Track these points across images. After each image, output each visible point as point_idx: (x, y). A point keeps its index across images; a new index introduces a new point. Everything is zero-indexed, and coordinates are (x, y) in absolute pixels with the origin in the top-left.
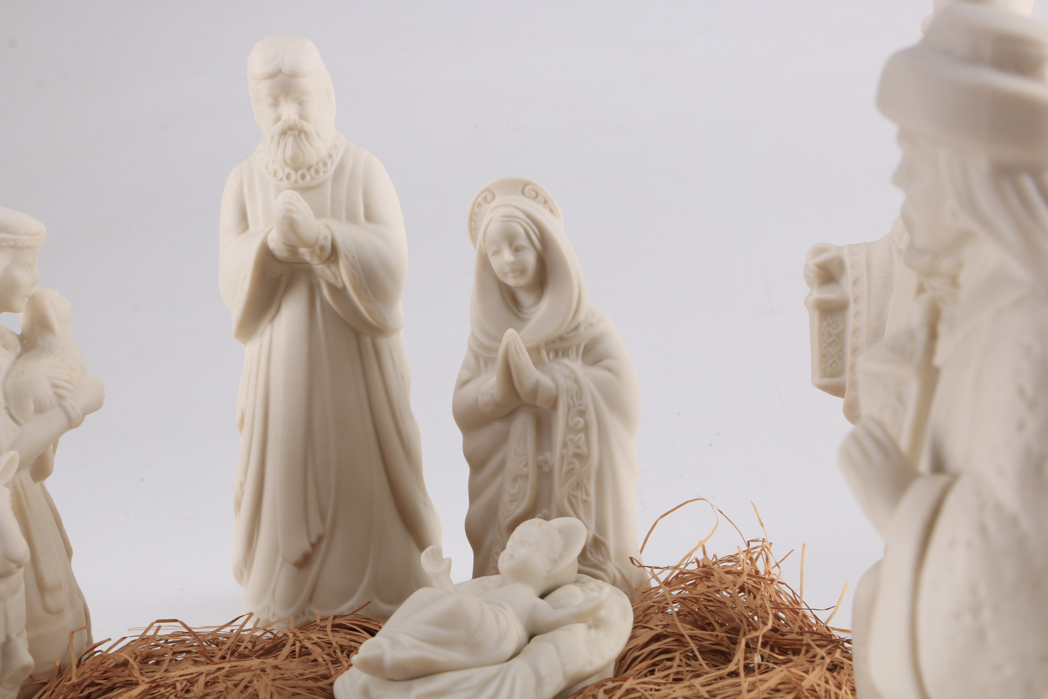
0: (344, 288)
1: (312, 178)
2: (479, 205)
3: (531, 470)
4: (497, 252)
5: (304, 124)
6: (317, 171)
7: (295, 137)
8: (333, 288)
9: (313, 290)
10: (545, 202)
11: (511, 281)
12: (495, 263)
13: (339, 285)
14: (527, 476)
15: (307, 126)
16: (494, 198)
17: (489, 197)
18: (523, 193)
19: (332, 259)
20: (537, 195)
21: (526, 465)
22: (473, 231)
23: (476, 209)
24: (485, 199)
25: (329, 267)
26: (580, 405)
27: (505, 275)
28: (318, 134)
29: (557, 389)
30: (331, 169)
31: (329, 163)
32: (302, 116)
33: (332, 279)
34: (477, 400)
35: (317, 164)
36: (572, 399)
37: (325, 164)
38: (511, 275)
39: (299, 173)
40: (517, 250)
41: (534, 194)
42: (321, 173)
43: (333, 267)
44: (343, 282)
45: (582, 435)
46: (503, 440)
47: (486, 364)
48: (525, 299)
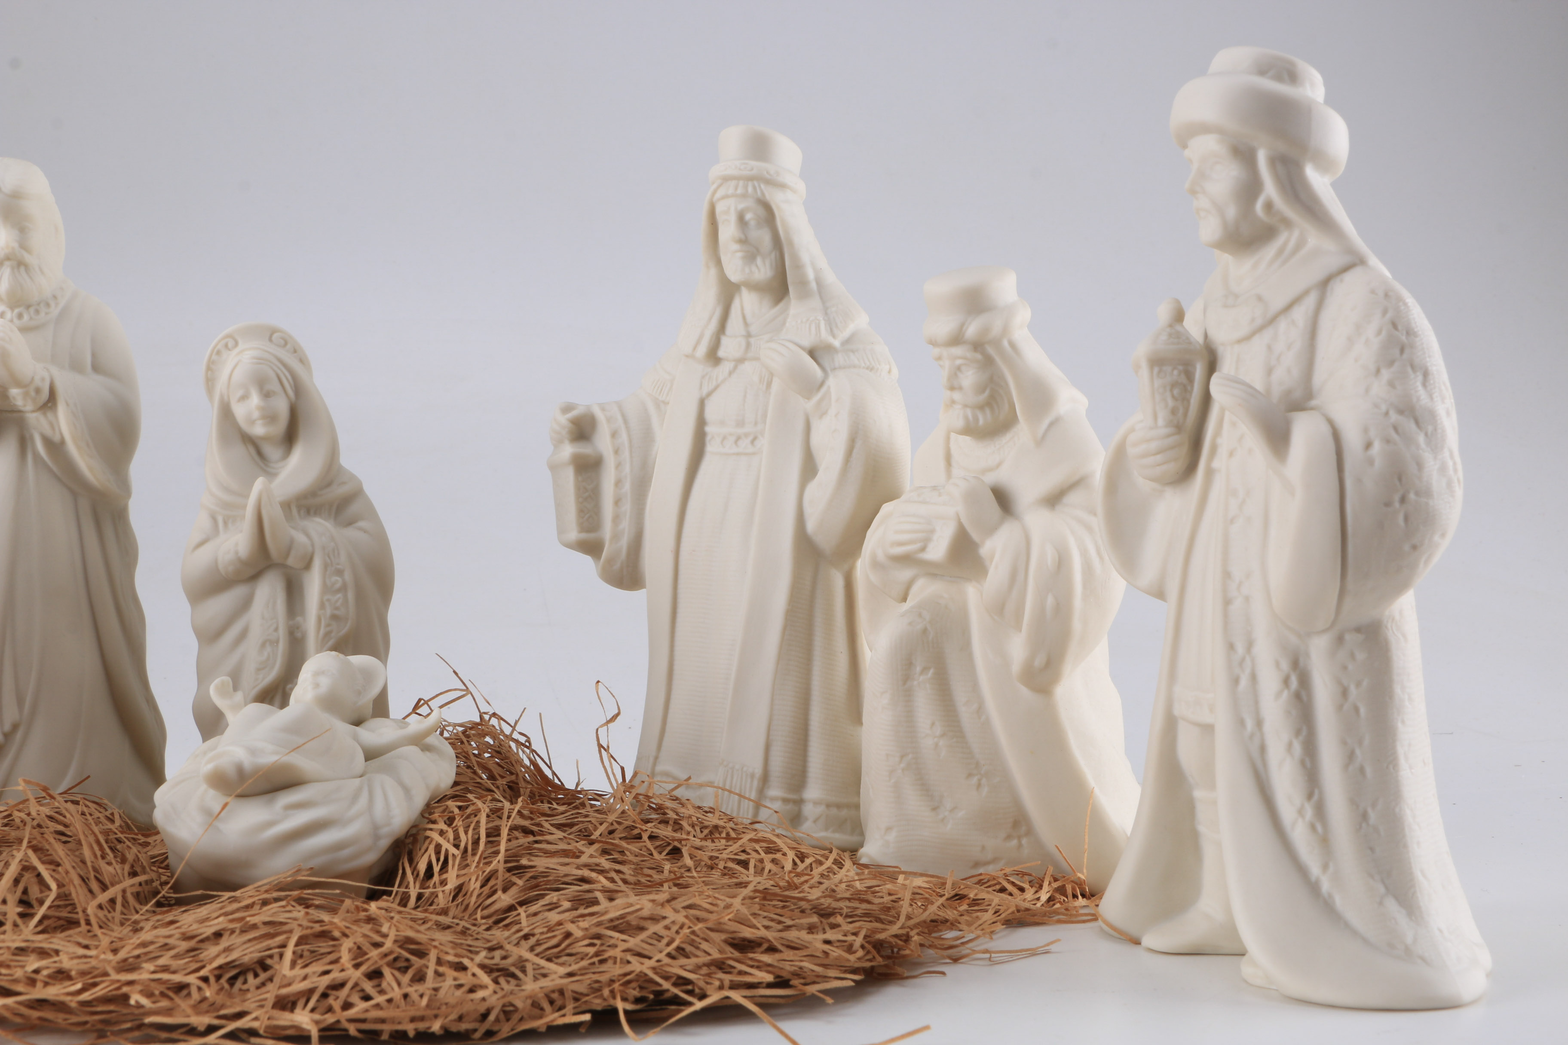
0: (63, 442)
1: (31, 318)
2: (219, 353)
3: (282, 633)
4: (244, 398)
5: (25, 255)
6: (37, 312)
7: (13, 268)
8: (48, 442)
9: (24, 443)
10: (295, 351)
11: (259, 430)
12: (240, 411)
13: (57, 438)
14: (277, 642)
15: (28, 258)
16: (236, 344)
17: (231, 344)
18: (270, 340)
19: (50, 405)
20: (286, 344)
21: (276, 630)
22: (210, 382)
23: (214, 357)
24: (226, 346)
25: (45, 414)
26: (338, 564)
27: (252, 422)
28: (41, 269)
29: (313, 545)
30: (55, 311)
31: (52, 304)
32: (23, 246)
33: (48, 432)
34: (216, 561)
35: (39, 304)
36: (329, 557)
37: (48, 305)
38: (260, 422)
39: (16, 311)
40: (267, 395)
41: (283, 342)
42: (42, 314)
43: (50, 415)
44: (61, 434)
45: (339, 595)
46: (246, 604)
47: (225, 523)
48: (272, 452)
